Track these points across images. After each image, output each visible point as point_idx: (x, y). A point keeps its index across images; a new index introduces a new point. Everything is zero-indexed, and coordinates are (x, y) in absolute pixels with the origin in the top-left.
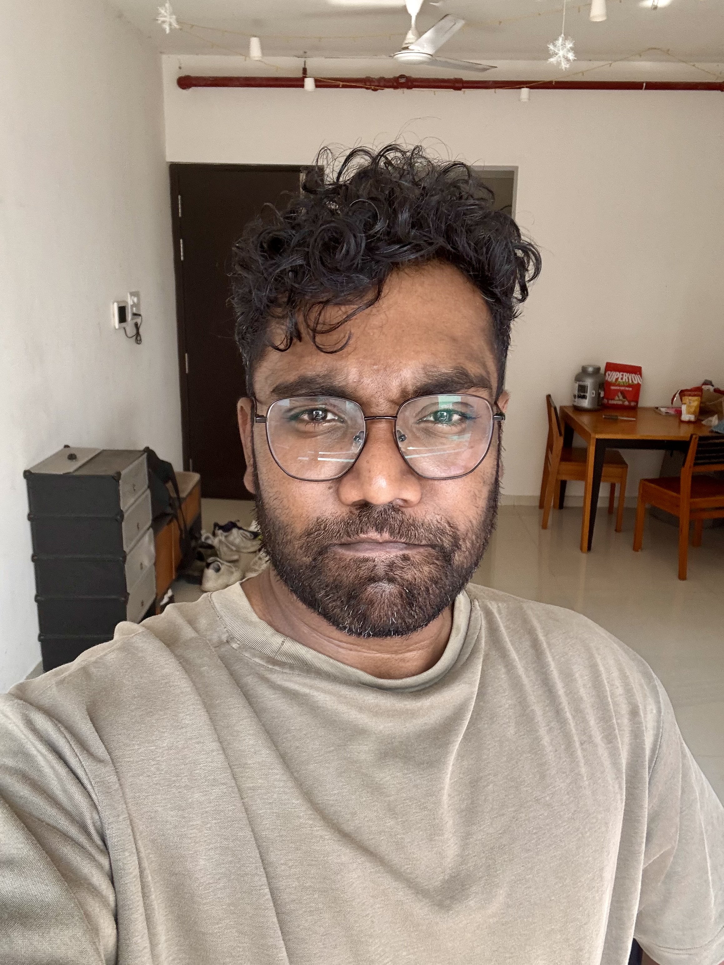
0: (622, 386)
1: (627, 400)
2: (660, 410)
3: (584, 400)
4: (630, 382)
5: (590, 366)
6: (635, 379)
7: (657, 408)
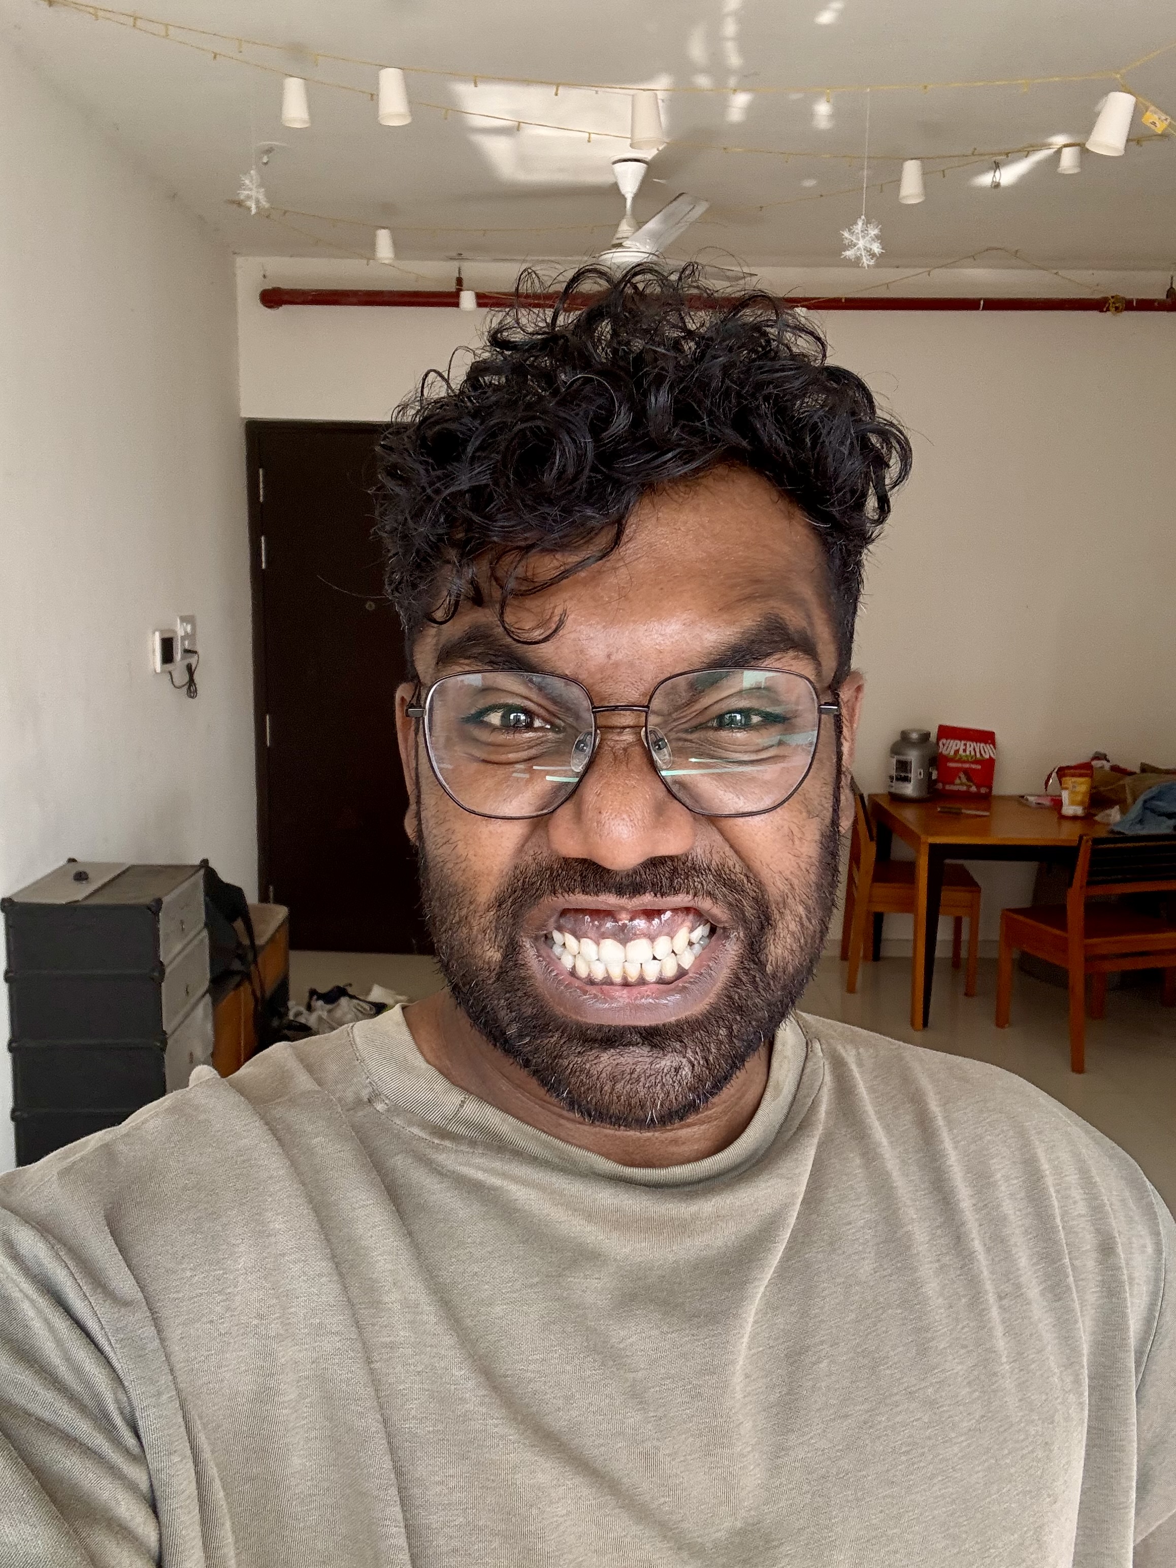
0: (964, 762)
1: (975, 784)
2: (1027, 800)
3: (906, 784)
4: (978, 755)
5: (914, 731)
6: (985, 751)
7: (1022, 797)
